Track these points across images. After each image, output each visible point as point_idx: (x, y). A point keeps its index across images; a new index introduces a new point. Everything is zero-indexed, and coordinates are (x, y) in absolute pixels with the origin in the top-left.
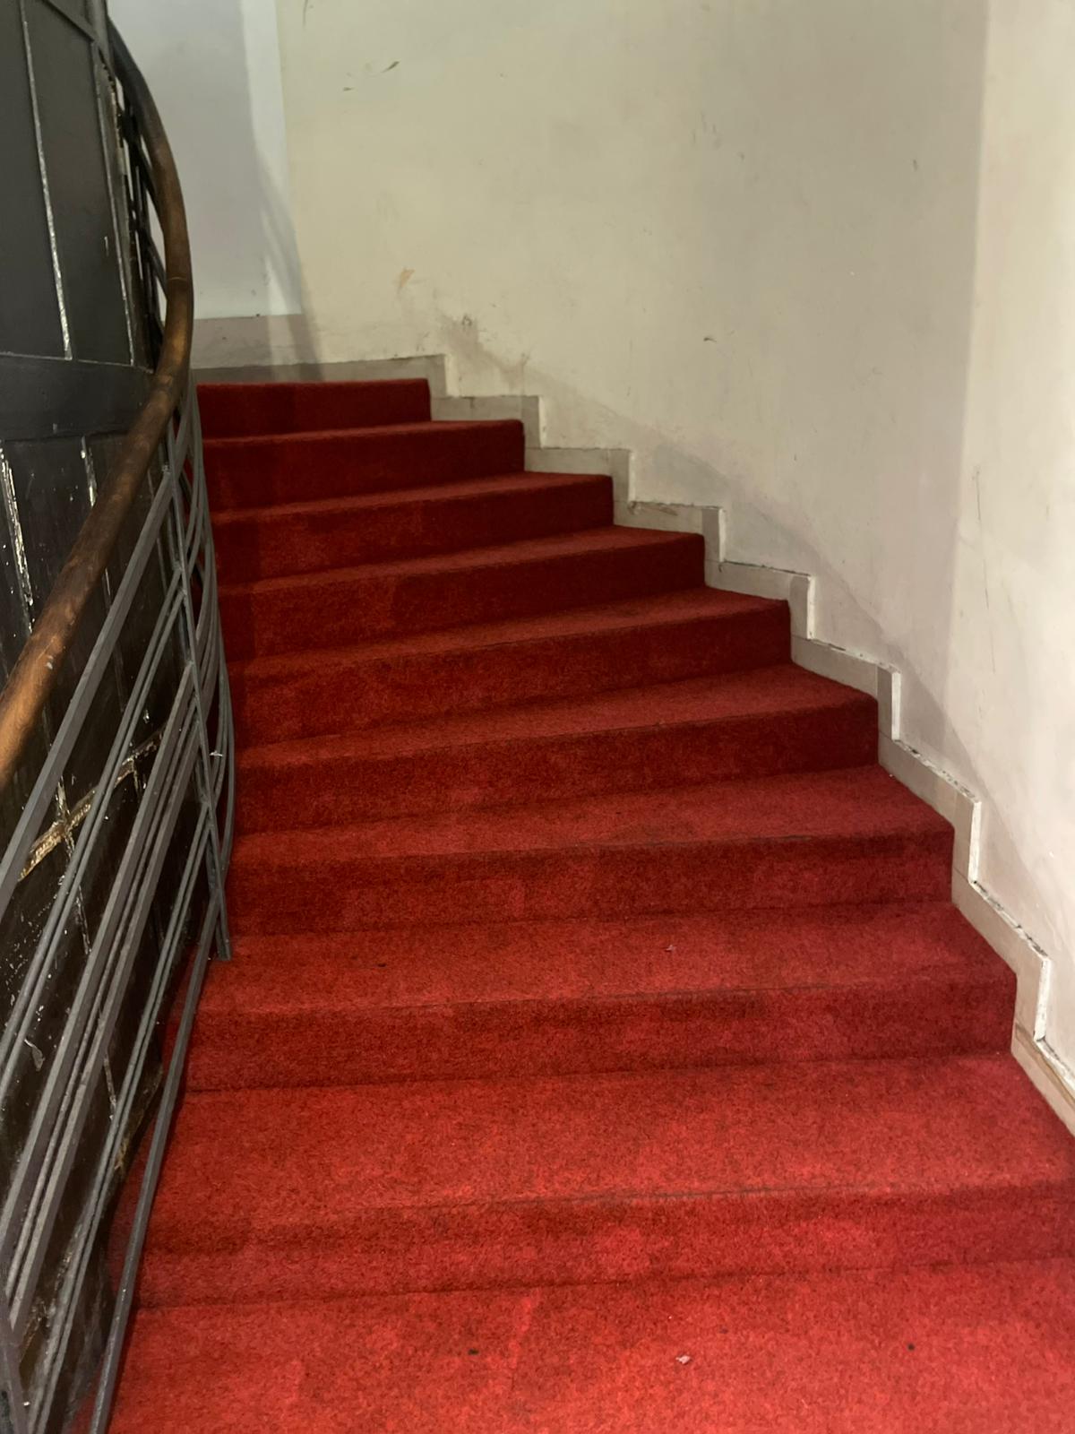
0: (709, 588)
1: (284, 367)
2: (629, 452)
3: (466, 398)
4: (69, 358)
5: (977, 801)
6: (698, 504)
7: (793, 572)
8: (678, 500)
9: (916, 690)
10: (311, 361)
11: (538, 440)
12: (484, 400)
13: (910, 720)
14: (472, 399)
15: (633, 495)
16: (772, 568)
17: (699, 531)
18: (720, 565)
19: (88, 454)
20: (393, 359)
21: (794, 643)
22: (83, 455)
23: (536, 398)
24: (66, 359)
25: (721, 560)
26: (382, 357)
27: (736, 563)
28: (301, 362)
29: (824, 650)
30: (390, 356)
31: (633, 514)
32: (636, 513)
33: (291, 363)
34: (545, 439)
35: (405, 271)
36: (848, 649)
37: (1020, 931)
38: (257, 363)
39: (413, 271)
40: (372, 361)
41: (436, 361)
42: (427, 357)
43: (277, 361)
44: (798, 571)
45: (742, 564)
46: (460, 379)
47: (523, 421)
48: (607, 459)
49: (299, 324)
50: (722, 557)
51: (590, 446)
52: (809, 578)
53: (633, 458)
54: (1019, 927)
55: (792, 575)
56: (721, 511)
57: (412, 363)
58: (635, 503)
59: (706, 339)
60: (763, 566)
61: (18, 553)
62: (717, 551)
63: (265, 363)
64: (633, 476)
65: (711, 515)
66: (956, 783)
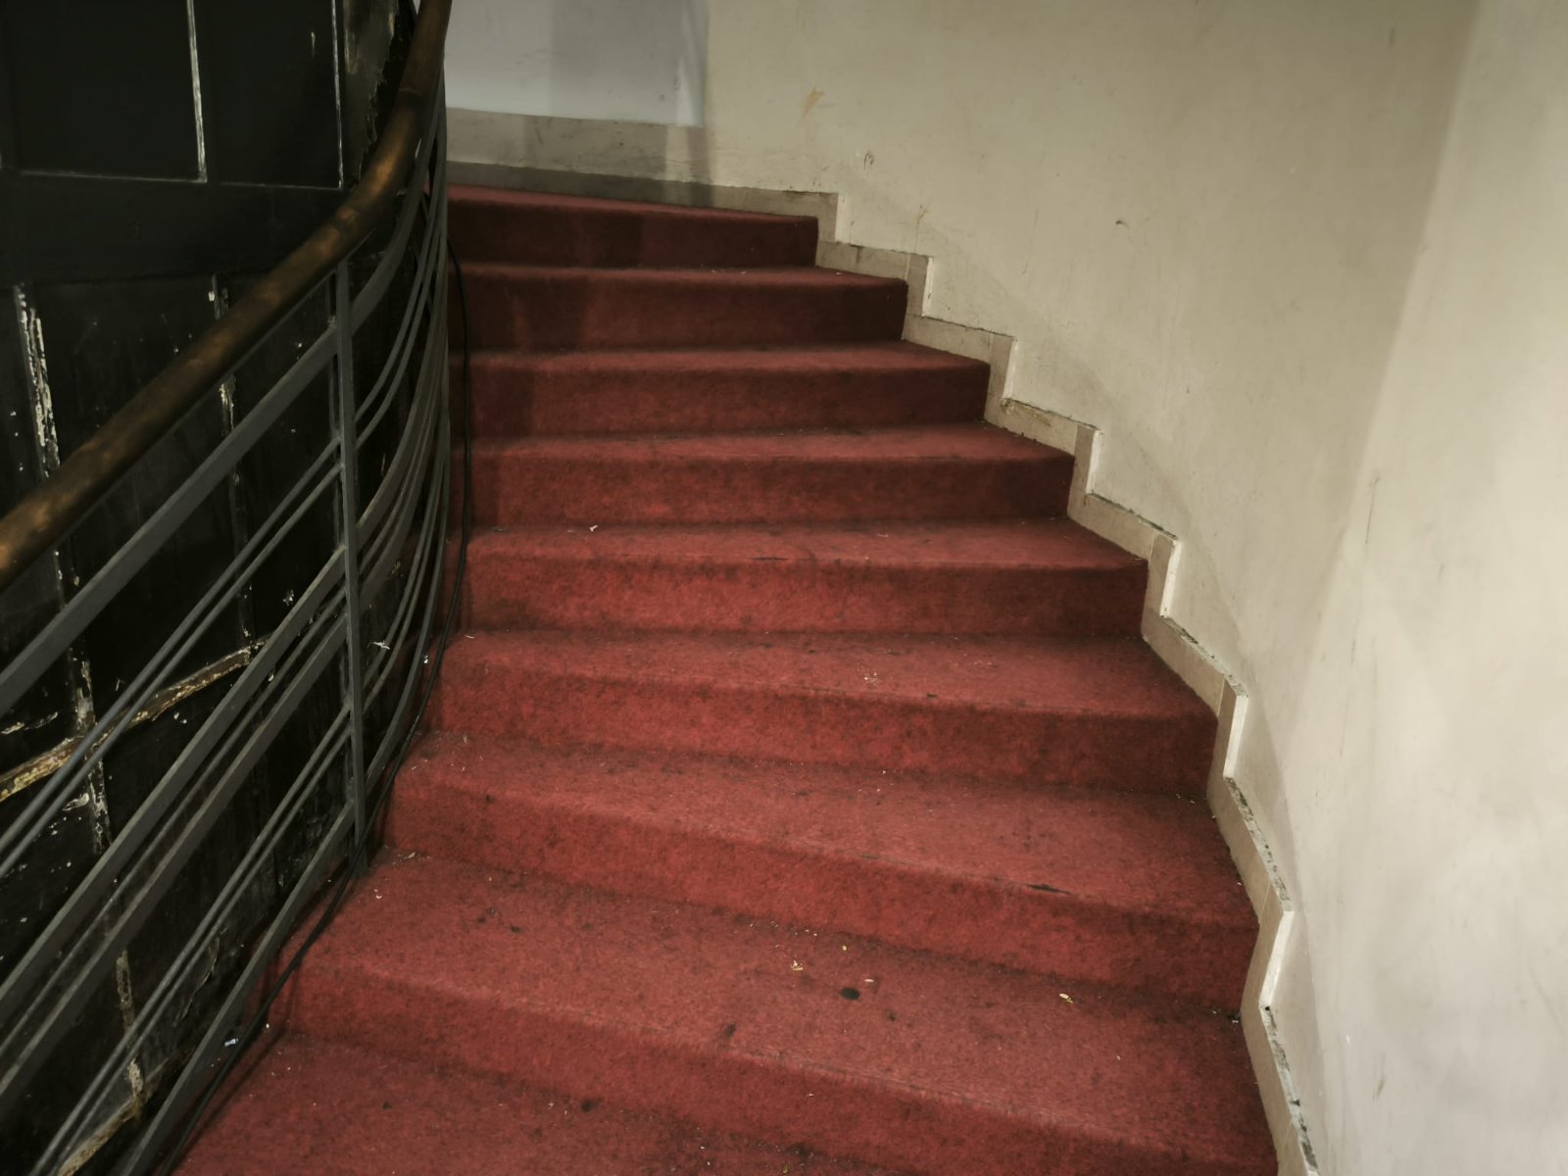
0: (1069, 519)
1: (676, 184)
2: (1012, 338)
3: (854, 246)
4: (203, 180)
5: (1289, 909)
6: (1075, 417)
7: (1160, 529)
8: (1057, 409)
9: (1260, 727)
10: (704, 181)
11: (921, 307)
12: (873, 252)
13: (1247, 759)
14: (859, 248)
15: (1010, 390)
16: (1139, 516)
17: (1072, 451)
18: (1086, 497)
19: (219, 295)
20: (787, 192)
21: (1145, 614)
22: (212, 297)
23: (926, 258)
24: (199, 181)
25: (1088, 490)
26: (776, 188)
27: (1103, 499)
28: (694, 180)
29: (1176, 634)
30: (786, 188)
31: (1005, 413)
32: (1008, 412)
33: (684, 181)
34: (928, 308)
35: (814, 93)
36: (1201, 644)
37: (1295, 1110)
38: (649, 175)
39: (822, 94)
40: (766, 190)
41: (828, 199)
42: (821, 194)
43: (670, 176)
44: (1166, 529)
45: (1109, 502)
46: (852, 223)
47: (909, 283)
48: (989, 344)
49: (698, 138)
50: (1089, 488)
51: (974, 325)
52: (1175, 542)
53: (1016, 348)
54: (1297, 1103)
55: (1157, 533)
56: (1097, 434)
57: (805, 198)
58: (1009, 400)
59: (1119, 222)
60: (1131, 511)
61: (39, 421)
62: (1085, 481)
63: (657, 177)
64: (1012, 370)
65: (1085, 436)
66: (1275, 868)
